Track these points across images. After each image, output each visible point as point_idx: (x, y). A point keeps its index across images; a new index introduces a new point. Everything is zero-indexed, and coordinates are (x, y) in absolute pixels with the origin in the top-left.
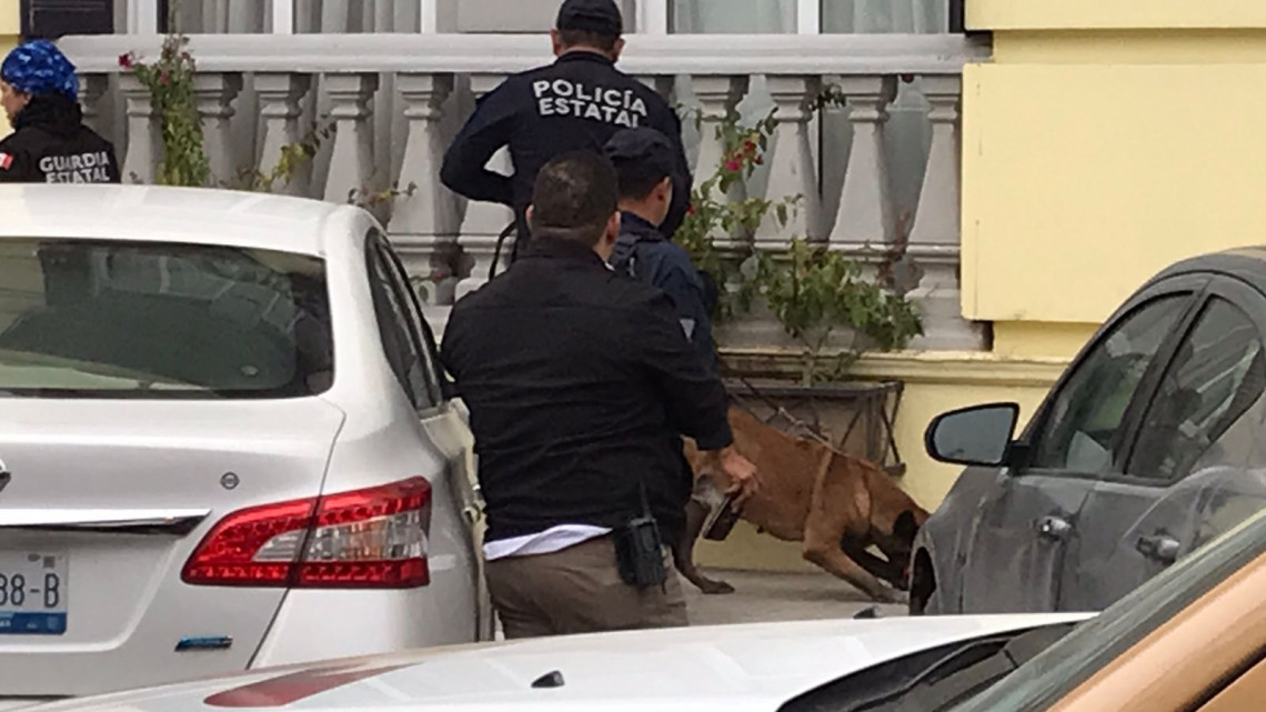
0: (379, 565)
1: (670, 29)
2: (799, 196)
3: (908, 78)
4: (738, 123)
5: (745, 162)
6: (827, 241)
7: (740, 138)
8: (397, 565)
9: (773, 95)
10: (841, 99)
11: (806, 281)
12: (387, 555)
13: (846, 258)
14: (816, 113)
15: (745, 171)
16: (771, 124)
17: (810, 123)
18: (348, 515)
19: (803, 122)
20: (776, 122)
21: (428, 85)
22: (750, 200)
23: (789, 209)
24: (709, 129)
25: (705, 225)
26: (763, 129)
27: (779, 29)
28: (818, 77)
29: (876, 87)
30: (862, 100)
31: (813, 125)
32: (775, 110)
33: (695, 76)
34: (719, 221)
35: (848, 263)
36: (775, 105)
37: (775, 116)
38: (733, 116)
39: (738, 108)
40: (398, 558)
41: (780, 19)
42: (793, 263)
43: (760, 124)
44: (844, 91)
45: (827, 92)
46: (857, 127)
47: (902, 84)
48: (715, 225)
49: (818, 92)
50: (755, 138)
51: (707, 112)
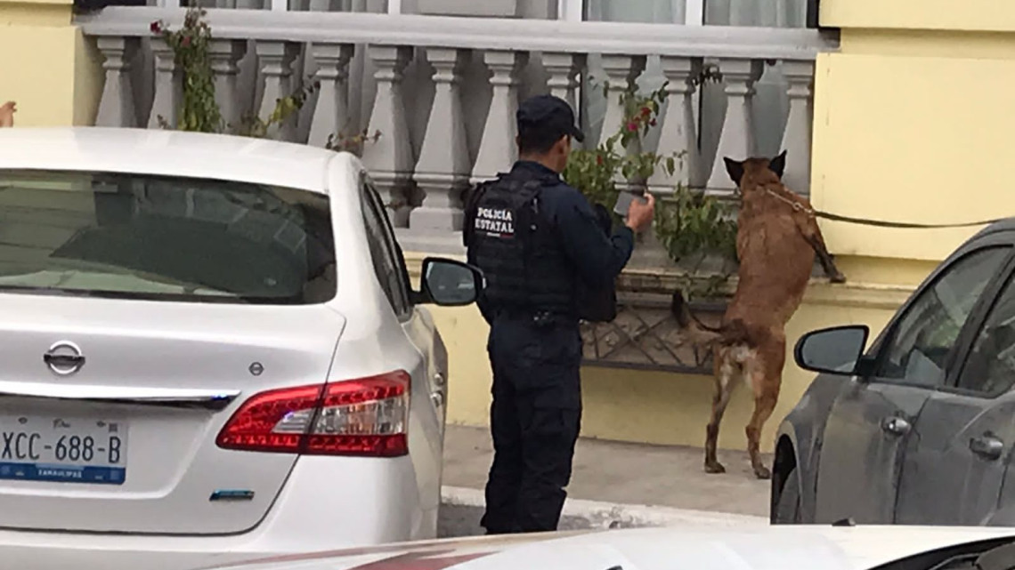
0: (371, 439)
1: (584, 18)
2: (684, 152)
3: (772, 62)
4: (636, 93)
5: (643, 123)
6: (704, 187)
7: (638, 105)
8: (385, 439)
9: (666, 72)
10: (718, 76)
11: (687, 218)
12: (377, 430)
13: (719, 202)
14: (698, 87)
15: (641, 131)
16: (663, 95)
17: (693, 95)
18: (347, 398)
19: (688, 94)
20: (667, 93)
21: (393, 55)
22: (644, 153)
23: (676, 160)
24: (614, 97)
25: (609, 173)
26: (656, 98)
27: (670, 20)
28: (701, 59)
29: (747, 68)
30: (735, 79)
31: (695, 96)
32: (666, 83)
33: (604, 56)
34: (620, 170)
35: (720, 206)
36: (667, 80)
37: (667, 88)
38: (633, 87)
39: (637, 81)
40: (386, 433)
41: (671, 13)
42: (678, 204)
43: (654, 93)
44: (721, 71)
45: (708, 71)
46: (731, 100)
47: (766, 67)
48: (616, 172)
49: (700, 71)
50: (650, 105)
51: (613, 83)
